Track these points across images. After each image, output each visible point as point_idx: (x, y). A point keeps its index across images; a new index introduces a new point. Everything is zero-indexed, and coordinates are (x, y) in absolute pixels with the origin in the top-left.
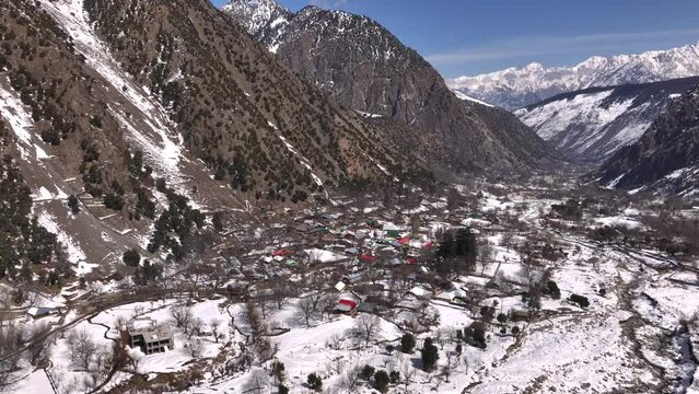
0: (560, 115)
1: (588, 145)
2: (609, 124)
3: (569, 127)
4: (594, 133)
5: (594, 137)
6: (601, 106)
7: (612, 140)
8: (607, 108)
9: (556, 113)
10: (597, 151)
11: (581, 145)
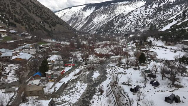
0: (67, 14)
1: (81, 26)
2: (88, 17)
3: (71, 19)
4: (82, 21)
5: (83, 22)
6: (83, 10)
7: (91, 23)
8: (85, 11)
9: (65, 14)
10: (86, 28)
11: (78, 26)
